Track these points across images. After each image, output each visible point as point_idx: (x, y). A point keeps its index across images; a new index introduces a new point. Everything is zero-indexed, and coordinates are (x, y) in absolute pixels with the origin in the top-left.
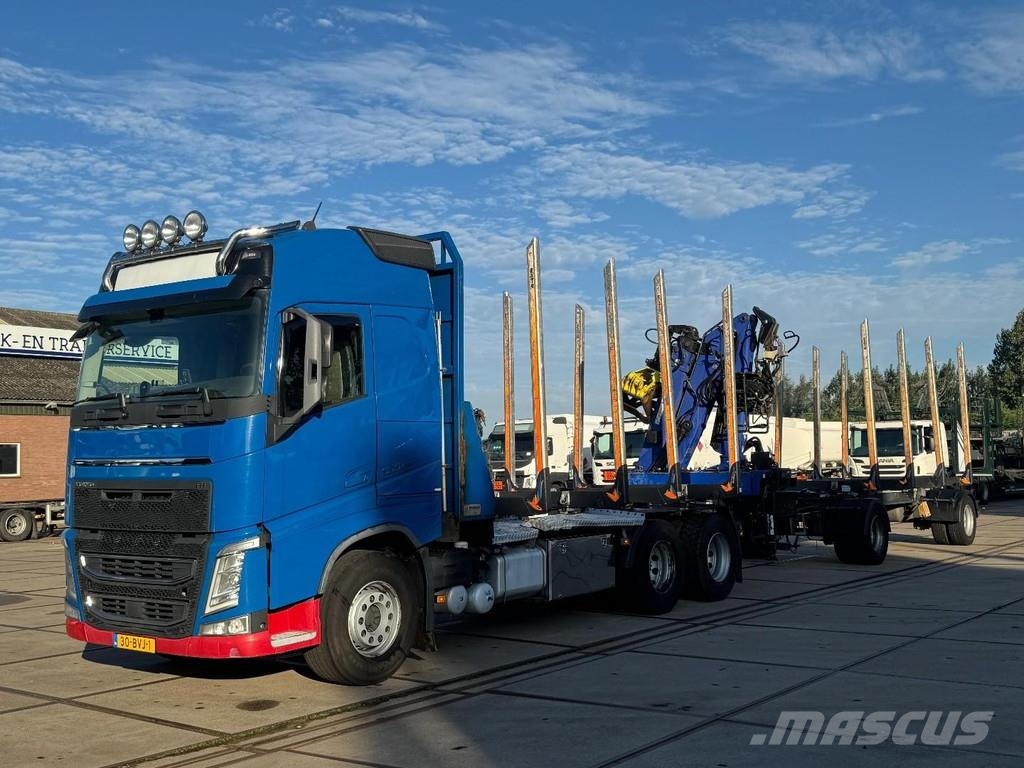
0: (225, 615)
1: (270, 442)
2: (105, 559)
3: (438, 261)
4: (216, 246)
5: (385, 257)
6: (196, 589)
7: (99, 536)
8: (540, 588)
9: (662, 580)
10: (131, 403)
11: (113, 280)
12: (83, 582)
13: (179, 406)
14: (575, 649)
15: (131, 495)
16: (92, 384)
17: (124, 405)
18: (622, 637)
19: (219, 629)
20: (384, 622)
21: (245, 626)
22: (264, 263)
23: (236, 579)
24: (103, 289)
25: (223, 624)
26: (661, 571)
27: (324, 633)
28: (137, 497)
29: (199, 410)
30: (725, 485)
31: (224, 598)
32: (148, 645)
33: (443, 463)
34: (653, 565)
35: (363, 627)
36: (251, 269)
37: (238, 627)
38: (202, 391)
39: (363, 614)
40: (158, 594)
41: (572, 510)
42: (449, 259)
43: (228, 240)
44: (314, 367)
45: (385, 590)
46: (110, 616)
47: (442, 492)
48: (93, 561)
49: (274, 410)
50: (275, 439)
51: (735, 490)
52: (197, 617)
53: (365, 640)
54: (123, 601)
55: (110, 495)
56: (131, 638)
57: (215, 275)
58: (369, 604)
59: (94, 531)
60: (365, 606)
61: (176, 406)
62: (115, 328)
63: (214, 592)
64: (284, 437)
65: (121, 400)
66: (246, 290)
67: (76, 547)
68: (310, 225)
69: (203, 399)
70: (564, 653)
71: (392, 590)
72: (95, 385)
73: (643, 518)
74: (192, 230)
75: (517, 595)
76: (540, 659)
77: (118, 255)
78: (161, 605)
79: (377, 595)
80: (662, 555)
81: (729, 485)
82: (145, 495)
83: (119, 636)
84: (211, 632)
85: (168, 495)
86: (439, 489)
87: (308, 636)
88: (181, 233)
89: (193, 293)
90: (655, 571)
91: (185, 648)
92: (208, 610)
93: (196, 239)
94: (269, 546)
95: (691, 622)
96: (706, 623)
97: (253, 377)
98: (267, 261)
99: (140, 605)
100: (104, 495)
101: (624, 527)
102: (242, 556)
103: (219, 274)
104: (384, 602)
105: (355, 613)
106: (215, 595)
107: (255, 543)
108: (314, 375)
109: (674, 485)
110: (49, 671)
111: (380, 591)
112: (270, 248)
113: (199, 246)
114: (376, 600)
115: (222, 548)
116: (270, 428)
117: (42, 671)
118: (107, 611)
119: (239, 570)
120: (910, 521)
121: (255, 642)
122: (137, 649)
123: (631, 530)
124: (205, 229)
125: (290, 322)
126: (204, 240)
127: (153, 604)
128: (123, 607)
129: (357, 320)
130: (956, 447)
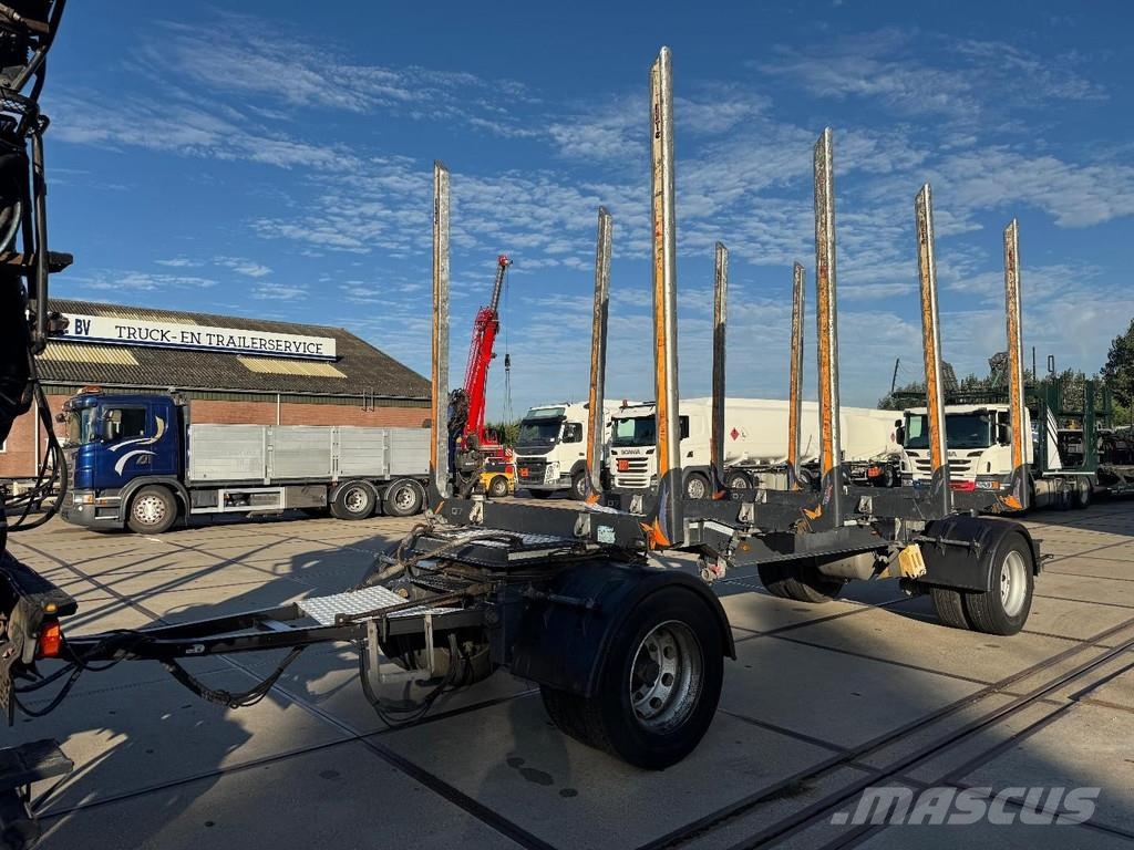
130: (1046, 438)
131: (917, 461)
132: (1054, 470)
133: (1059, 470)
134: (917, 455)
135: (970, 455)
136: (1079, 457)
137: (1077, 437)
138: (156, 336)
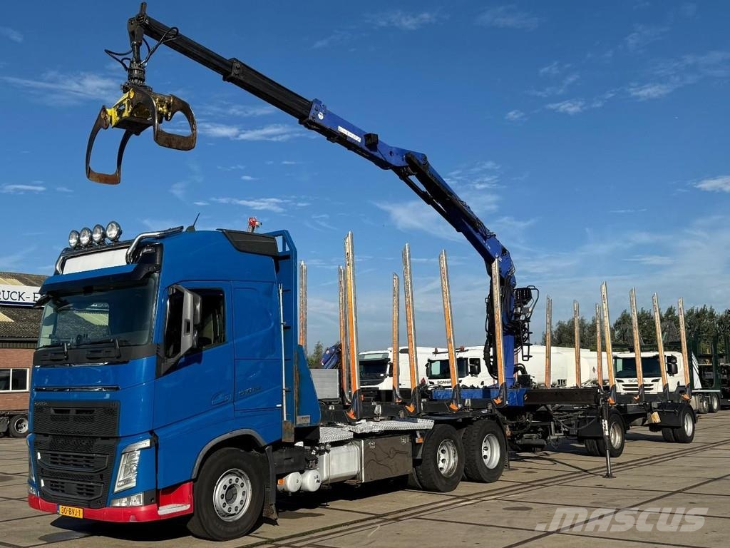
0: (127, 493)
1: (158, 375)
2: (52, 454)
3: (280, 250)
4: (126, 244)
5: (242, 249)
6: (108, 475)
7: (49, 439)
8: (356, 473)
9: (448, 466)
10: (71, 349)
11: (62, 267)
12: (39, 470)
13: (100, 351)
14: (378, 516)
15: (69, 411)
16: (48, 336)
17: (66, 350)
18: (414, 508)
19: (123, 503)
20: (239, 497)
21: (140, 501)
22: (156, 255)
23: (135, 468)
24: (56, 273)
25: (126, 499)
26: (447, 460)
27: (196, 505)
28: (73, 413)
29: (113, 354)
30: (497, 399)
31: (127, 481)
32: (78, 513)
33: (284, 387)
34: (442, 456)
35: (224, 500)
36: (149, 259)
37: (136, 501)
38: (114, 341)
39: (224, 492)
40: (84, 478)
41: (383, 418)
42: (287, 249)
43: (134, 240)
44: (188, 324)
45: (240, 476)
46: (56, 493)
47: (282, 407)
48: (45, 455)
49: (162, 353)
50: (162, 373)
51: (502, 403)
52: (108, 494)
53: (226, 510)
54: (63, 483)
55: (56, 411)
56: (68, 508)
57: (125, 264)
58: (228, 485)
59: (46, 435)
60: (225, 486)
61: (97, 351)
62: (63, 299)
63: (121, 477)
64: (167, 372)
65: (64, 348)
66: (144, 273)
67: (35, 446)
68: (191, 228)
69: (115, 346)
70: (369, 519)
71: (245, 475)
72: (50, 337)
73: (433, 424)
74: (112, 233)
75: (337, 479)
76: (351, 523)
77: (67, 249)
78: (87, 486)
79: (234, 478)
80: (448, 450)
81: (499, 399)
82: (78, 412)
83: (61, 506)
84: (118, 505)
85: (91, 412)
86: (280, 405)
87: (185, 507)
88: (104, 235)
89: (110, 276)
90: (443, 460)
91: (101, 514)
92: (116, 489)
93: (115, 240)
94: (157, 446)
95: (466, 497)
96: (476, 499)
97: (148, 332)
98: (158, 254)
99: (73, 485)
100: (52, 411)
101: (418, 430)
102: (139, 453)
103: (128, 263)
104: (239, 483)
105: (219, 491)
106: (121, 479)
107: (146, 443)
108: (188, 330)
109: (456, 400)
110: (18, 529)
111: (237, 475)
112: (161, 245)
113: (116, 245)
114: (234, 482)
115: (125, 447)
116: (158, 366)
117: (14, 528)
118: (53, 490)
119: (136, 462)
120: (646, 425)
121: (145, 511)
122: (72, 515)
123: (424, 432)
124: (120, 233)
125: (173, 294)
126: (120, 240)
127: (82, 485)
128: (63, 487)
129: (221, 291)
130: (692, 370)
131: (623, 385)
132: (697, 389)
133: (701, 389)
134: (623, 382)
135: (653, 381)
136: (711, 381)
137: (709, 368)
138: (15, 296)
